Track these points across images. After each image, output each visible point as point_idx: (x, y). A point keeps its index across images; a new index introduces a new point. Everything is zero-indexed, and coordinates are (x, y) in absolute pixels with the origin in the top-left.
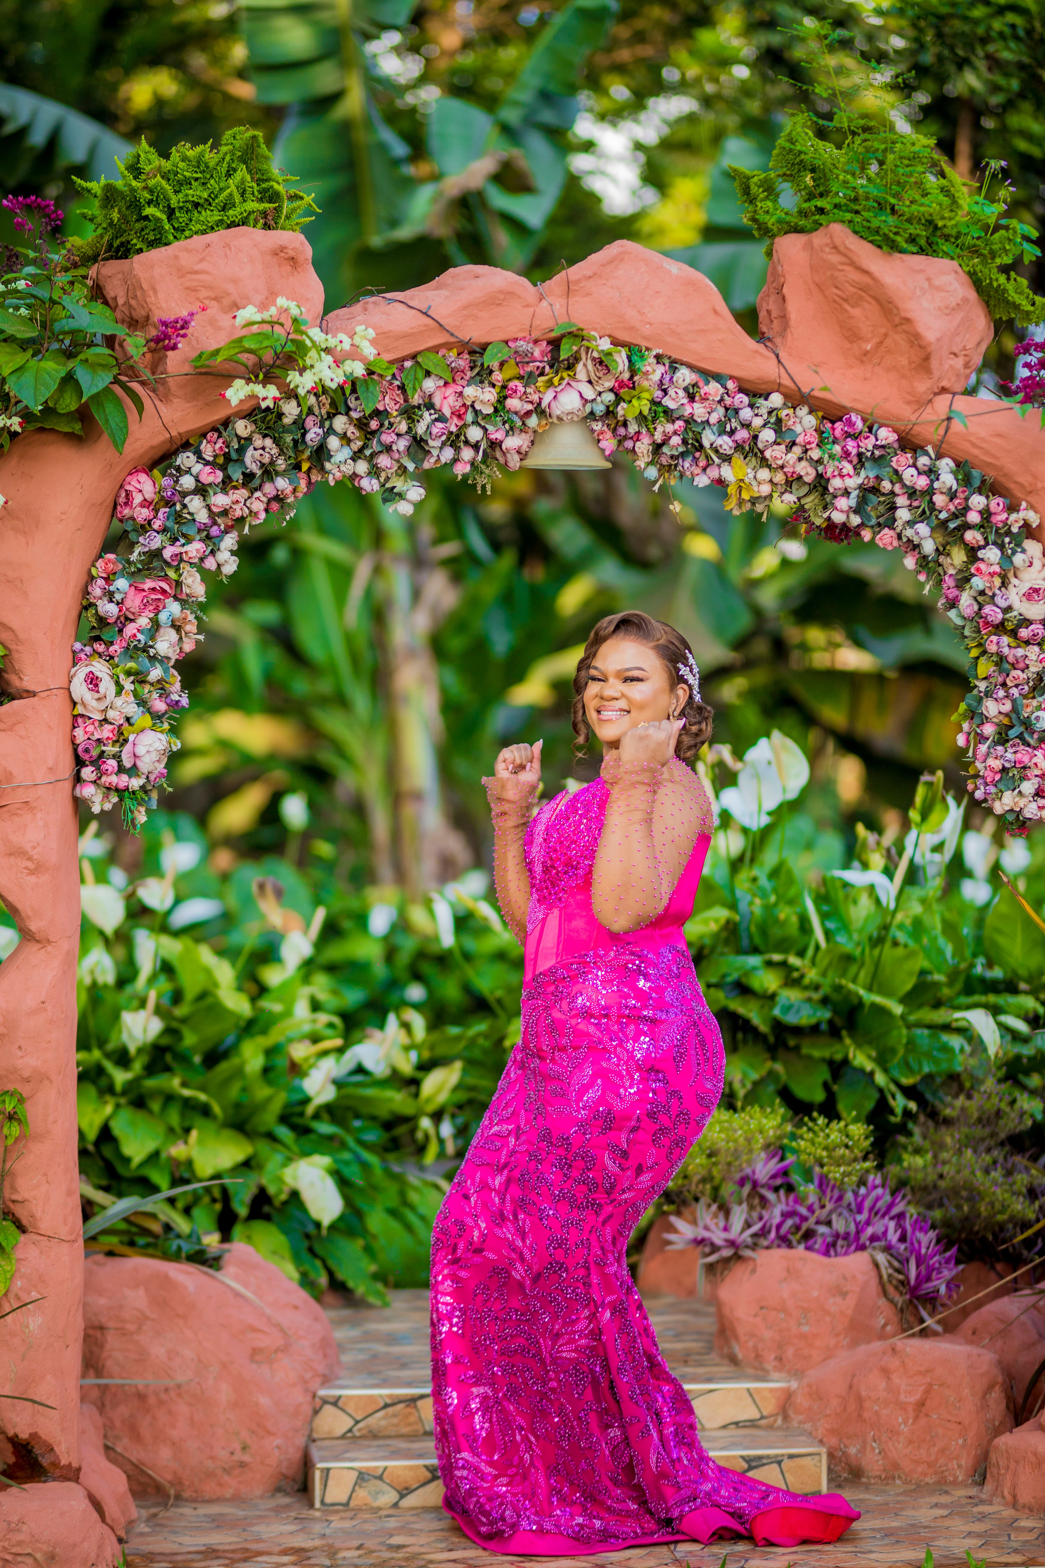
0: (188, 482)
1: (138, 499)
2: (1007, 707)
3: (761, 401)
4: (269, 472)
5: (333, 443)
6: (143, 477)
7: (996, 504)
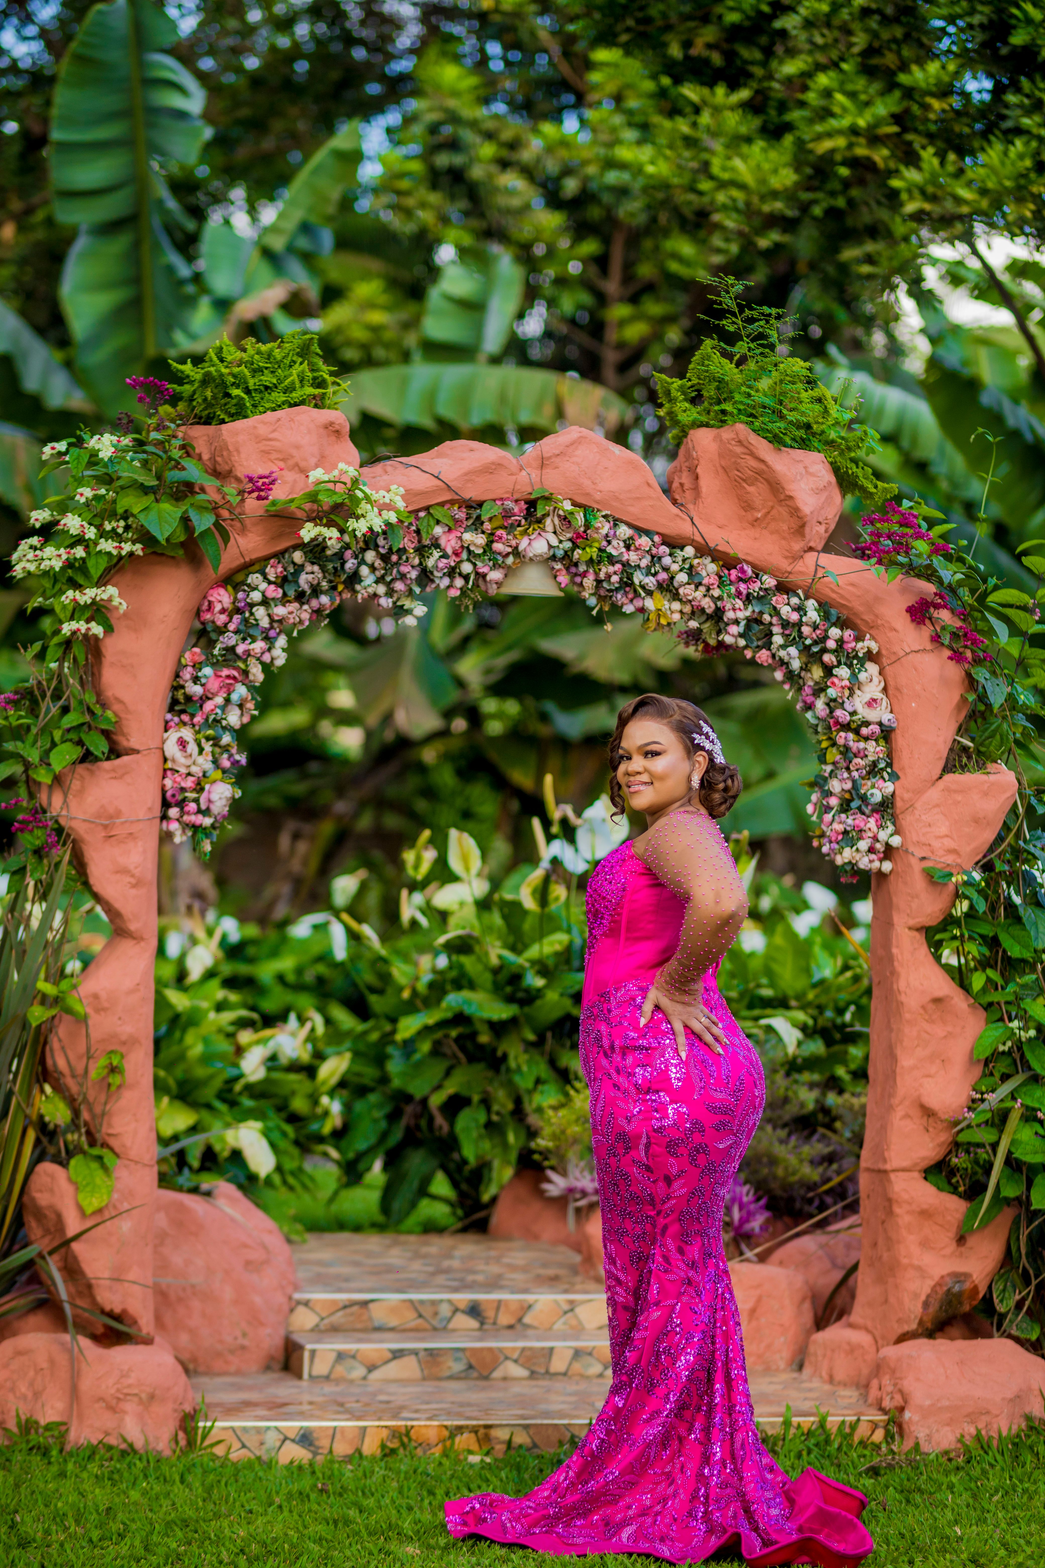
0: (256, 596)
1: (218, 607)
2: (848, 785)
3: (678, 551)
4: (316, 591)
5: (364, 571)
6: (222, 591)
7: (848, 634)
